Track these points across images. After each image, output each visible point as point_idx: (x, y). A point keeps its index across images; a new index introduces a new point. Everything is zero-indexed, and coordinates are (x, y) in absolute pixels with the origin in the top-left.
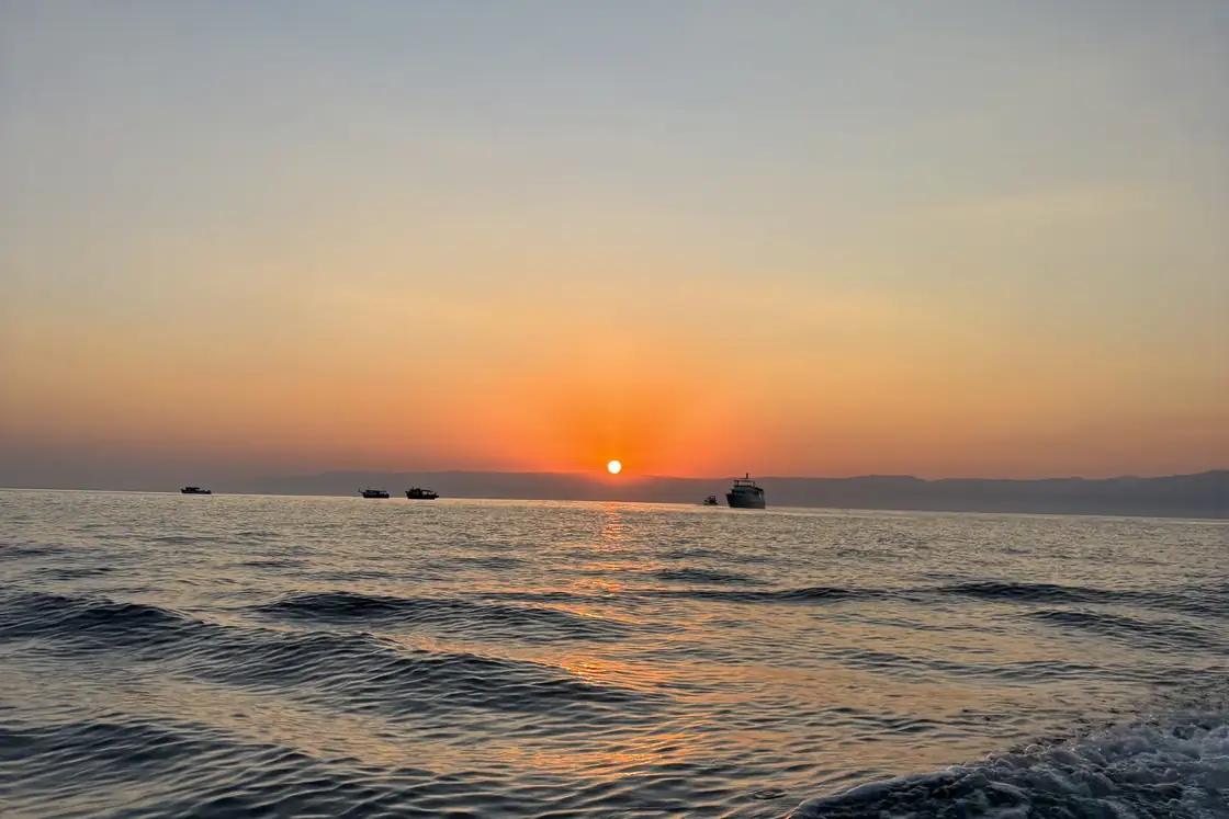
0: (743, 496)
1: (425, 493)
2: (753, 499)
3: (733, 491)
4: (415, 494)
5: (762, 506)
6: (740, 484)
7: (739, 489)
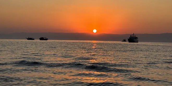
0: (133, 39)
1: (44, 38)
2: (135, 40)
3: (130, 38)
4: (42, 39)
5: (137, 42)
6: (132, 36)
7: (131, 37)
